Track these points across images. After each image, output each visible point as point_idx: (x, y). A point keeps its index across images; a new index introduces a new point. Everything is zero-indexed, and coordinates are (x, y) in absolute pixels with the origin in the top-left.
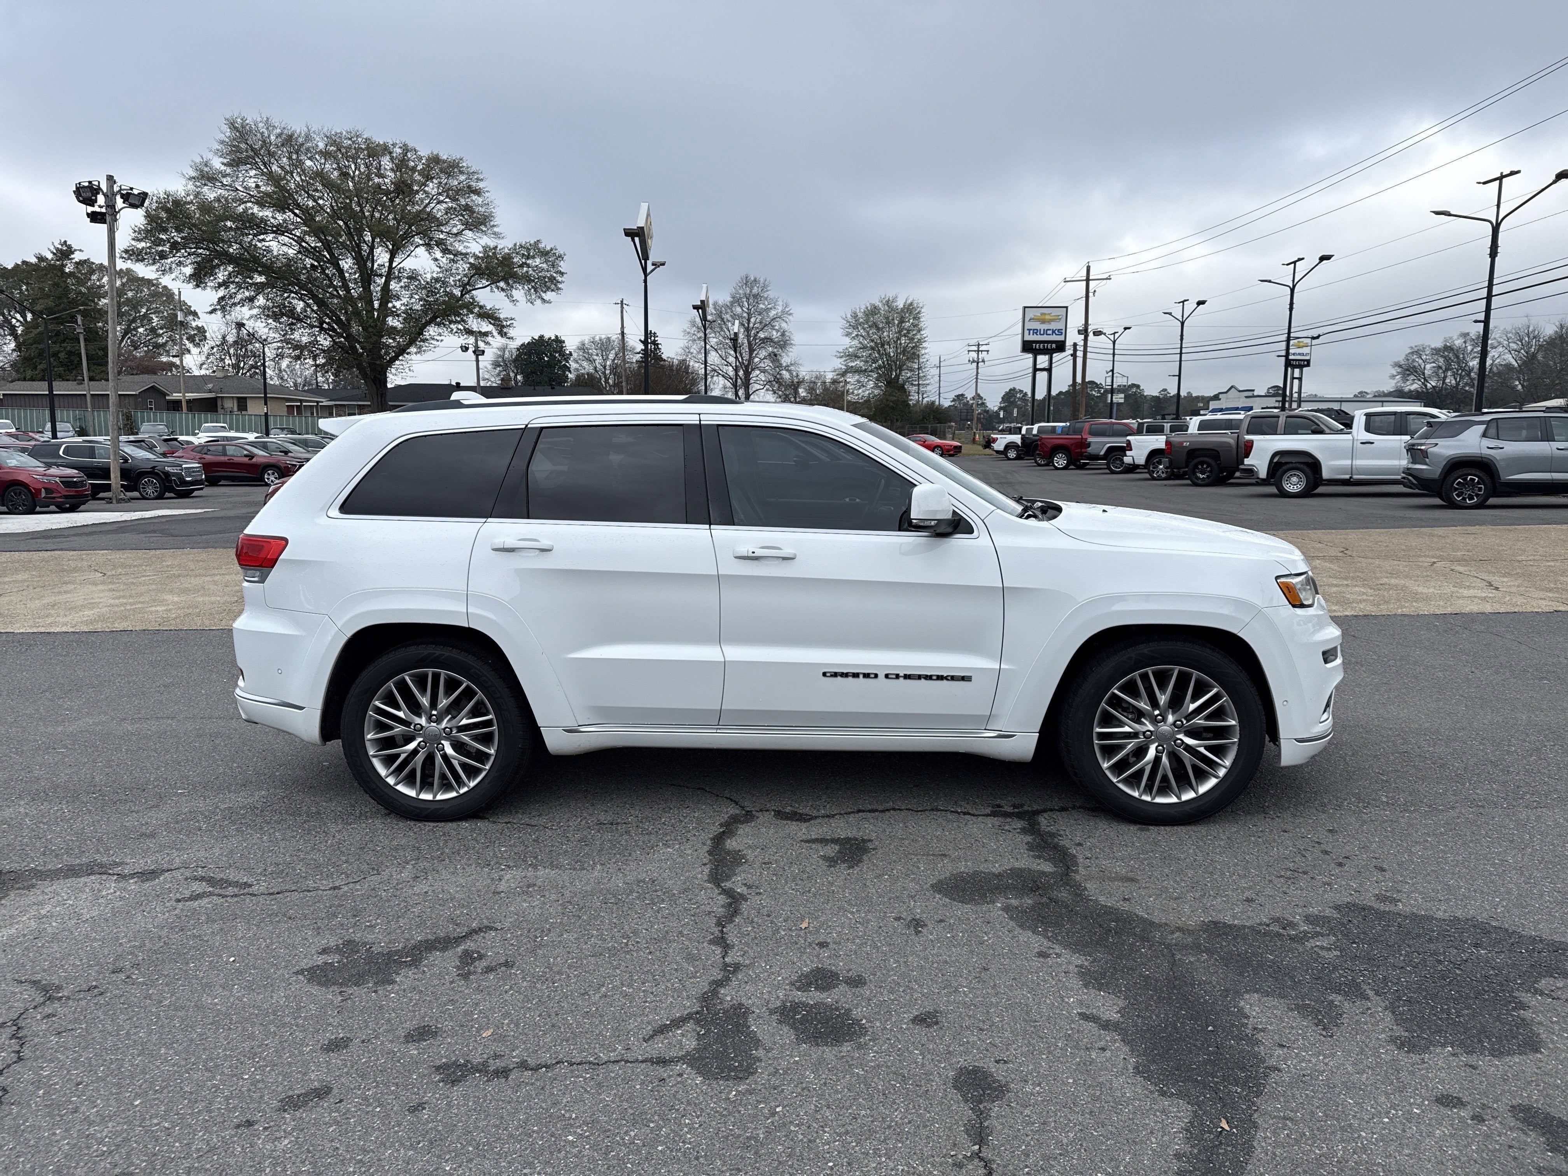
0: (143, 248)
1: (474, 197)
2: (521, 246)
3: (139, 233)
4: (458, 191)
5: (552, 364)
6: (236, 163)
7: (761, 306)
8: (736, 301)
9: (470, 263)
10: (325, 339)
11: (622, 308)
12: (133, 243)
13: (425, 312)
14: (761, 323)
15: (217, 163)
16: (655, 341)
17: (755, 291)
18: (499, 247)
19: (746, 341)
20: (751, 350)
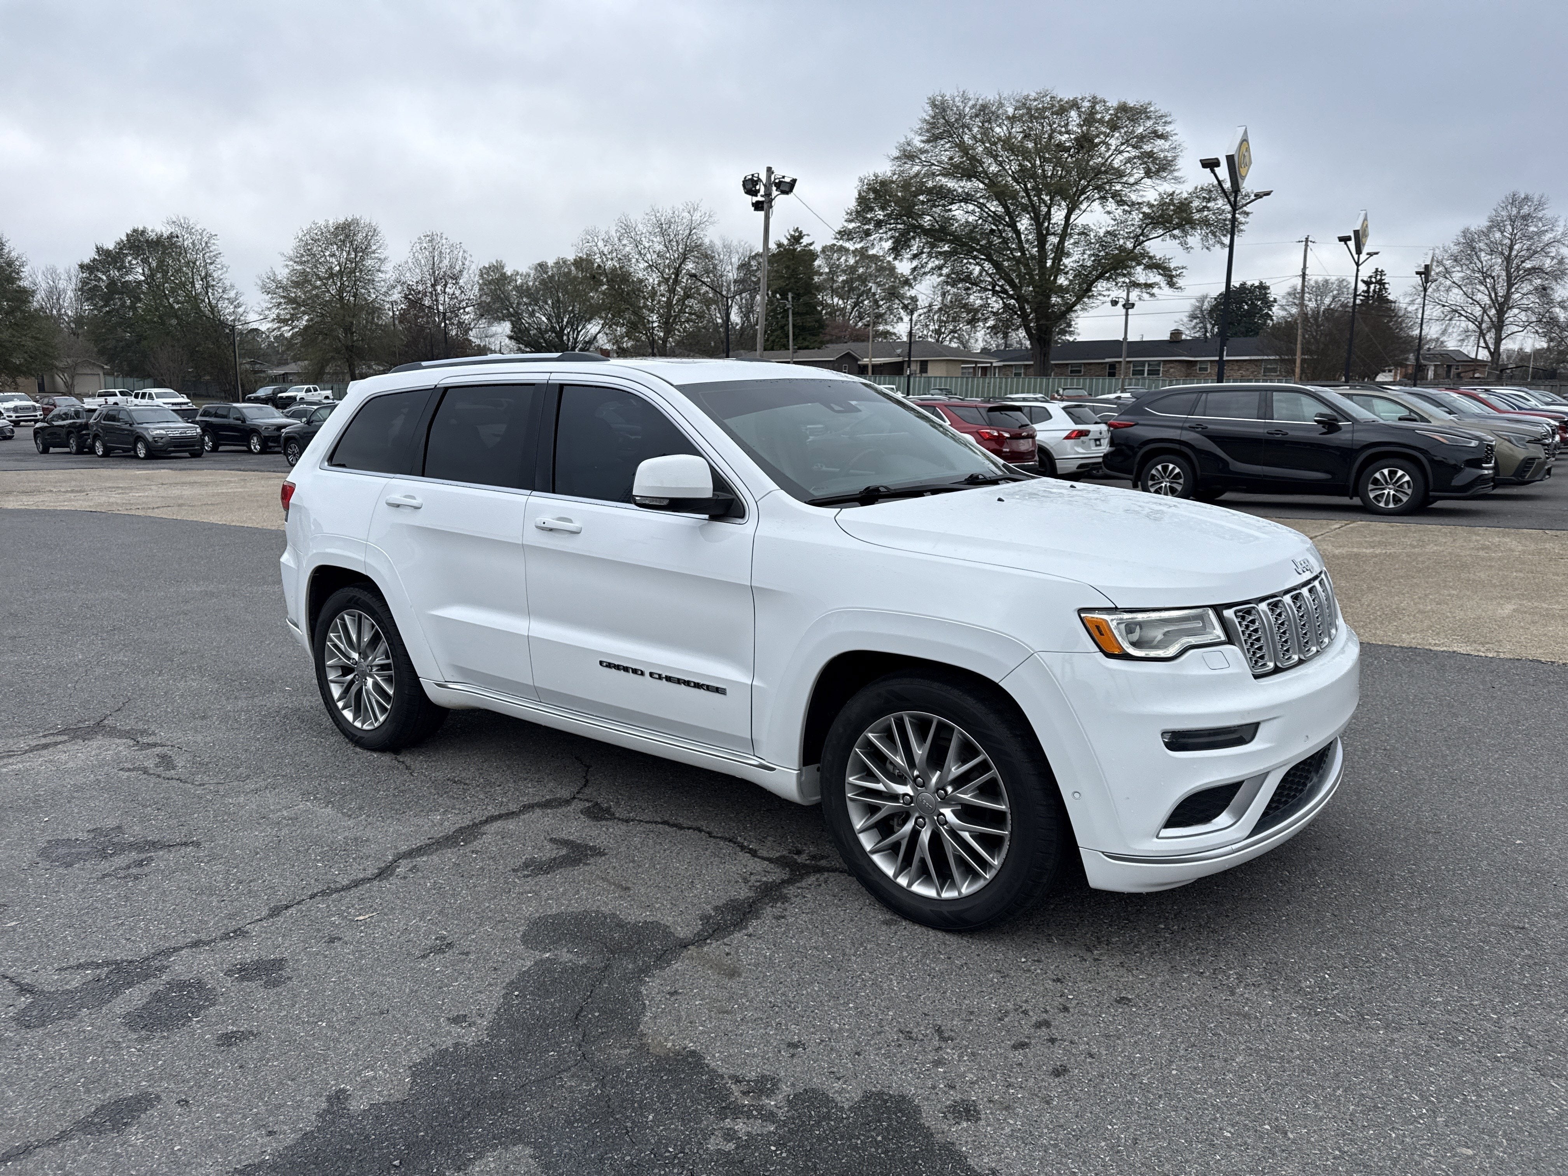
0: (854, 228)
1: (1160, 142)
2: (1202, 189)
3: (851, 214)
4: (1141, 138)
5: (1251, 313)
6: (934, 139)
7: (1532, 229)
8: (1496, 225)
9: (1144, 213)
10: (996, 301)
11: (1307, 245)
12: (846, 224)
13: (1094, 268)
14: (1528, 250)
15: (918, 142)
16: (1381, 280)
17: (1525, 210)
18: (1177, 192)
19: (1504, 273)
20: (1510, 285)
